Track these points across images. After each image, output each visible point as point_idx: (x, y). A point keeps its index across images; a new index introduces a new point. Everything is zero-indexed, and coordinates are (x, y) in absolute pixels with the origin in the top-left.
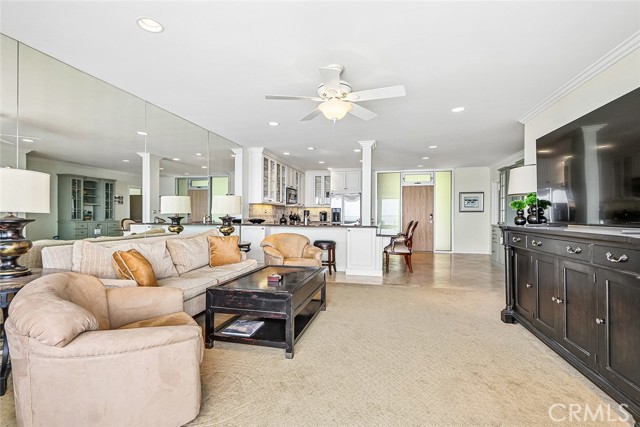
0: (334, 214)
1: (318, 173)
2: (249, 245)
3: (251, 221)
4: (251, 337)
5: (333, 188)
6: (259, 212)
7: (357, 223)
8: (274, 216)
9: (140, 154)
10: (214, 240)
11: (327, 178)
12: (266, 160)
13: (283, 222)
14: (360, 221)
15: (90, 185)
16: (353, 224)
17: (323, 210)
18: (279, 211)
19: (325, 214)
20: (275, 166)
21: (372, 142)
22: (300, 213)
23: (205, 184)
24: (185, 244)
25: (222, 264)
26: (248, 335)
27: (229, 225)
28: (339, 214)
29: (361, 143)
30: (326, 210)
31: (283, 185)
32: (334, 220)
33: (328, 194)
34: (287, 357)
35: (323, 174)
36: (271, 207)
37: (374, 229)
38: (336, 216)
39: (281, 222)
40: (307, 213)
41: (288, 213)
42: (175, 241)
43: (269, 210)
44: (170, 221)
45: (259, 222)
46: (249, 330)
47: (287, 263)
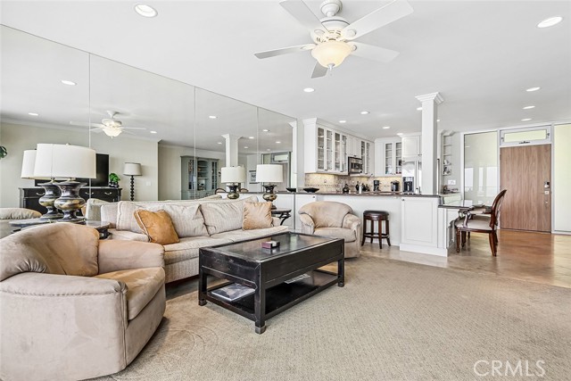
0: (406, 184)
1: (389, 140)
2: (288, 212)
3: (305, 190)
4: (232, 303)
5: (404, 156)
6: (316, 181)
8: (337, 186)
9: (224, 136)
10: (248, 206)
11: (398, 145)
12: (320, 131)
15: (202, 163)
17: (394, 179)
18: (343, 181)
19: (397, 184)
20: (333, 137)
22: (370, 183)
24: (218, 208)
25: (253, 228)
26: (230, 300)
28: (411, 183)
30: (397, 179)
31: (344, 154)
32: (405, 189)
33: (400, 162)
34: (257, 332)
35: (394, 141)
36: (332, 177)
38: (408, 186)
39: (344, 192)
40: (377, 184)
41: (354, 182)
42: (210, 205)
44: (228, 190)
45: (313, 191)
46: (236, 295)
47: (318, 232)
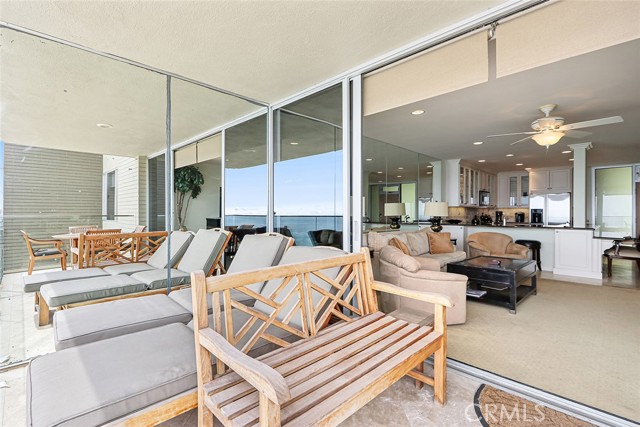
0: (534, 215)
1: (513, 174)
2: (455, 240)
3: (449, 221)
5: (532, 188)
6: (456, 214)
7: (568, 225)
8: (467, 217)
10: (432, 235)
11: (525, 179)
12: (462, 169)
13: (475, 222)
14: (572, 223)
16: (562, 226)
17: (519, 211)
18: (472, 213)
19: (522, 215)
20: (470, 173)
21: (586, 145)
22: (492, 214)
23: (395, 189)
25: (440, 253)
26: (478, 296)
27: (439, 224)
28: (539, 215)
29: (571, 146)
30: (523, 211)
31: (476, 188)
32: (534, 221)
34: (511, 313)
35: (519, 175)
37: (591, 232)
38: (537, 217)
39: (473, 222)
40: (499, 215)
41: (479, 214)
43: (462, 211)
45: (457, 222)
